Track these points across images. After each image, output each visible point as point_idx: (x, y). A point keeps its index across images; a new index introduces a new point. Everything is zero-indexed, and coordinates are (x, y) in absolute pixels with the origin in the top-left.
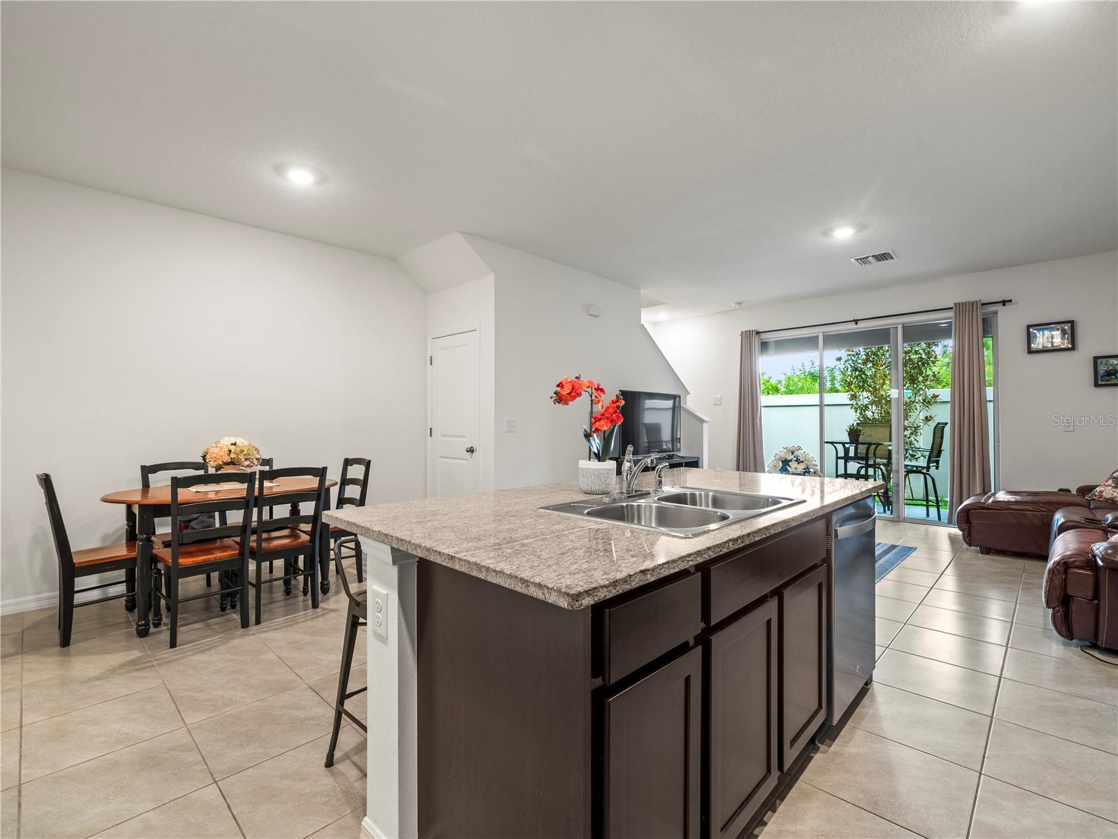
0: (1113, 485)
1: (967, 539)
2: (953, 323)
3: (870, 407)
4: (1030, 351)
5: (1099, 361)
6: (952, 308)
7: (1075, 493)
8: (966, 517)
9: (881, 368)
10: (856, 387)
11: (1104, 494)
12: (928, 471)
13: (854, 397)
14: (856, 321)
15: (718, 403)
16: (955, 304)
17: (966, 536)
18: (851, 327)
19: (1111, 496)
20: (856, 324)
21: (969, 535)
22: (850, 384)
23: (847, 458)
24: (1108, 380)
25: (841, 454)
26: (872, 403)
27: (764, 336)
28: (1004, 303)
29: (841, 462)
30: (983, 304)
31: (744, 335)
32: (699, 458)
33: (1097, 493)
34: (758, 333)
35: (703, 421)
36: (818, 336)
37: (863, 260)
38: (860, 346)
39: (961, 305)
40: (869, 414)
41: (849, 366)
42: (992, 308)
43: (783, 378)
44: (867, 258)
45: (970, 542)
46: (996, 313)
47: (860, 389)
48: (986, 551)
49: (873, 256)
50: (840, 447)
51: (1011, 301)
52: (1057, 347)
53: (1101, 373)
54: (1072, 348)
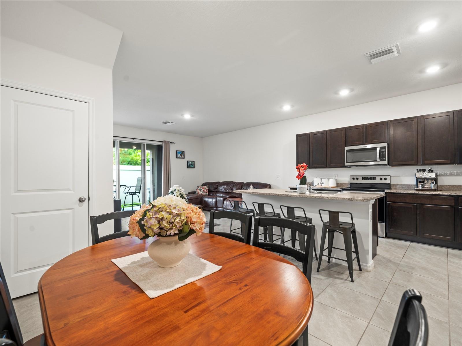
0: (200, 191)
5: (188, 162)
14: (134, 139)
30: (168, 142)
33: (197, 193)
39: (165, 141)
42: (170, 144)
46: (171, 146)
51: (175, 143)
52: (182, 157)
53: (188, 165)
54: (184, 158)
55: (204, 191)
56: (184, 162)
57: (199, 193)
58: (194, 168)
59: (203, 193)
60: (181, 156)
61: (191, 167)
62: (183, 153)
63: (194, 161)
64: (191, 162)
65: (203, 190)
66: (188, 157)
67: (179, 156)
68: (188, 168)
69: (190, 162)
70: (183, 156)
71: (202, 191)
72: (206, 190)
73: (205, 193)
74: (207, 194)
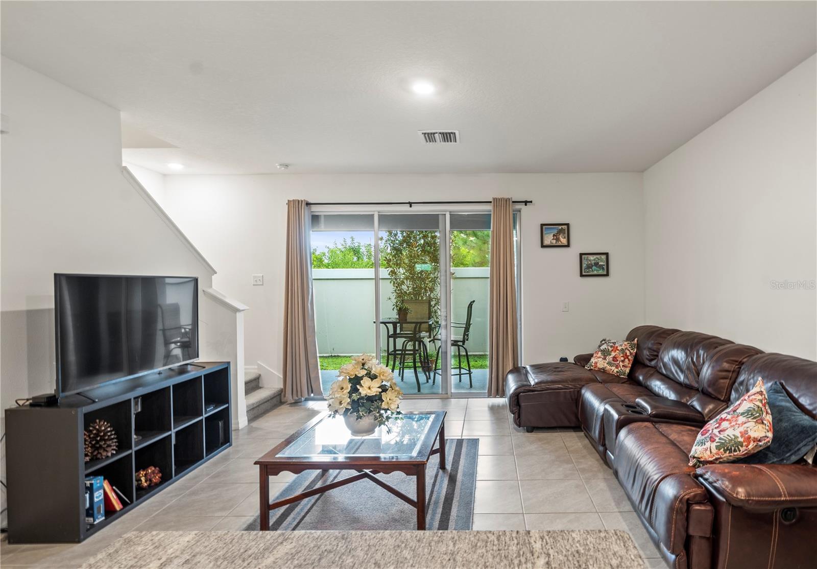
0: (603, 357)
1: (518, 421)
2: (492, 216)
3: (405, 281)
4: (543, 246)
5: (583, 256)
6: (491, 202)
7: (573, 362)
8: (516, 400)
9: (415, 249)
10: (394, 264)
11: (598, 365)
12: (464, 344)
13: (393, 273)
14: (410, 204)
15: (259, 283)
16: (494, 199)
17: (517, 417)
18: (405, 210)
19: (602, 366)
20: (411, 206)
21: (519, 417)
22: (389, 261)
23: (395, 336)
24: (588, 272)
25: (391, 332)
26: (407, 278)
27: (315, 209)
28: (526, 203)
29: (391, 340)
30: (513, 202)
31: (292, 204)
32: (229, 363)
33: (593, 364)
34: (308, 204)
35: (236, 310)
36: (374, 215)
37: (430, 137)
38: (397, 228)
39: (499, 199)
40: (404, 287)
41: (389, 246)
42: (518, 206)
43: (326, 251)
44: (434, 133)
45: (520, 423)
46: (520, 211)
47: (397, 266)
48: (531, 429)
49: (440, 133)
50: (391, 326)
51: (531, 202)
52: (559, 244)
53: (584, 266)
54: (568, 246)
55: (615, 359)
56: (568, 259)
57: (596, 363)
58: (607, 275)
59: (608, 367)
60: (558, 240)
61: (595, 273)
62: (563, 229)
63: (607, 254)
64: (595, 257)
65: (613, 354)
66: (582, 242)
67: (549, 240)
68: (582, 275)
69: (592, 258)
70: (564, 241)
71: (609, 358)
72: (626, 357)
73: (617, 367)
74: (628, 370)
